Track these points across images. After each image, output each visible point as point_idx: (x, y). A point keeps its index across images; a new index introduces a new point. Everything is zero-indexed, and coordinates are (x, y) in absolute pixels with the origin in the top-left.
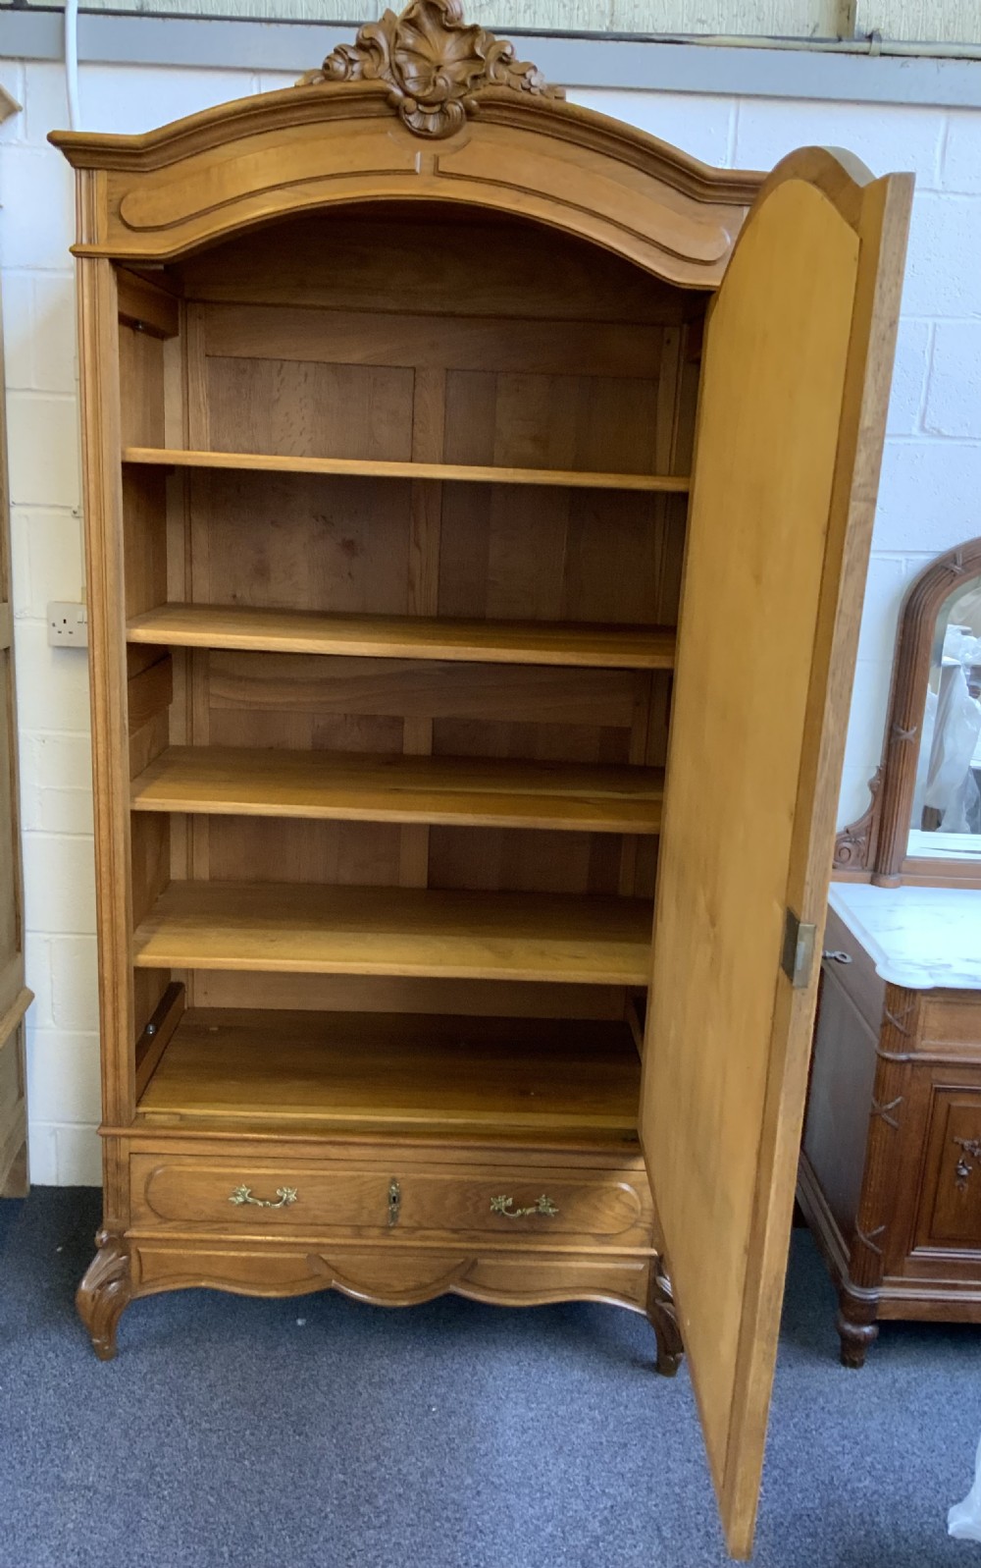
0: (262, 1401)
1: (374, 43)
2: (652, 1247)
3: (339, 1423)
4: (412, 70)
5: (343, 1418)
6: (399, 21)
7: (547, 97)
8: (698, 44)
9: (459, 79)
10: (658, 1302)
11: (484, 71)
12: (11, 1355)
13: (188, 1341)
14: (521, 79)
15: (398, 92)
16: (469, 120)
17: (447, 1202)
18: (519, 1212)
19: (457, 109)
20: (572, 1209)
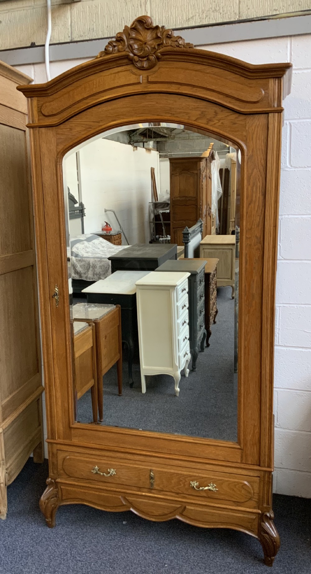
0: (101, 552)
1: (121, 38)
2: (259, 509)
3: (128, 565)
4: (136, 46)
5: (130, 564)
6: (129, 29)
7: (186, 48)
8: (272, 19)
9: (153, 46)
10: (262, 533)
11: (161, 42)
12: (20, 521)
13: (82, 524)
14: (176, 43)
15: (131, 55)
16: (159, 61)
17: (172, 481)
18: (201, 488)
19: (153, 57)
20: (224, 489)
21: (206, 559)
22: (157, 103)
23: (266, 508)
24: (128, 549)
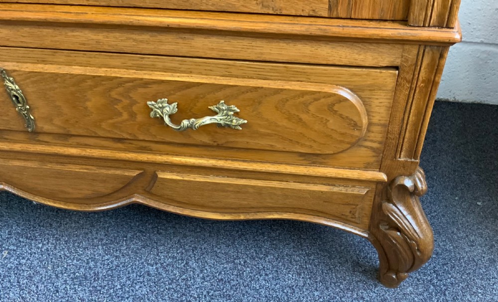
2: (380, 170)
10: (382, 227)
17: (89, 104)
18: (185, 123)
20: (267, 120)
21: (233, 283)
23: (404, 165)
24: (30, 277)
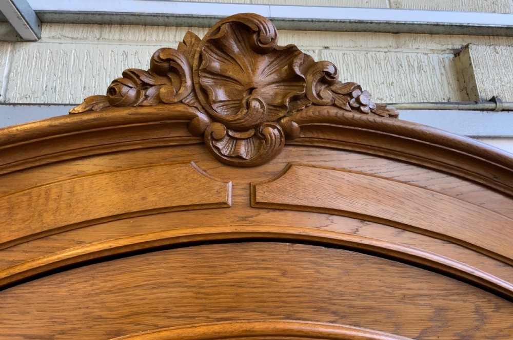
1: (172, 64)
4: (221, 94)
6: (202, 43)
7: (380, 116)
9: (277, 101)
11: (304, 91)
15: (203, 117)
19: (276, 132)
22: (284, 274)
